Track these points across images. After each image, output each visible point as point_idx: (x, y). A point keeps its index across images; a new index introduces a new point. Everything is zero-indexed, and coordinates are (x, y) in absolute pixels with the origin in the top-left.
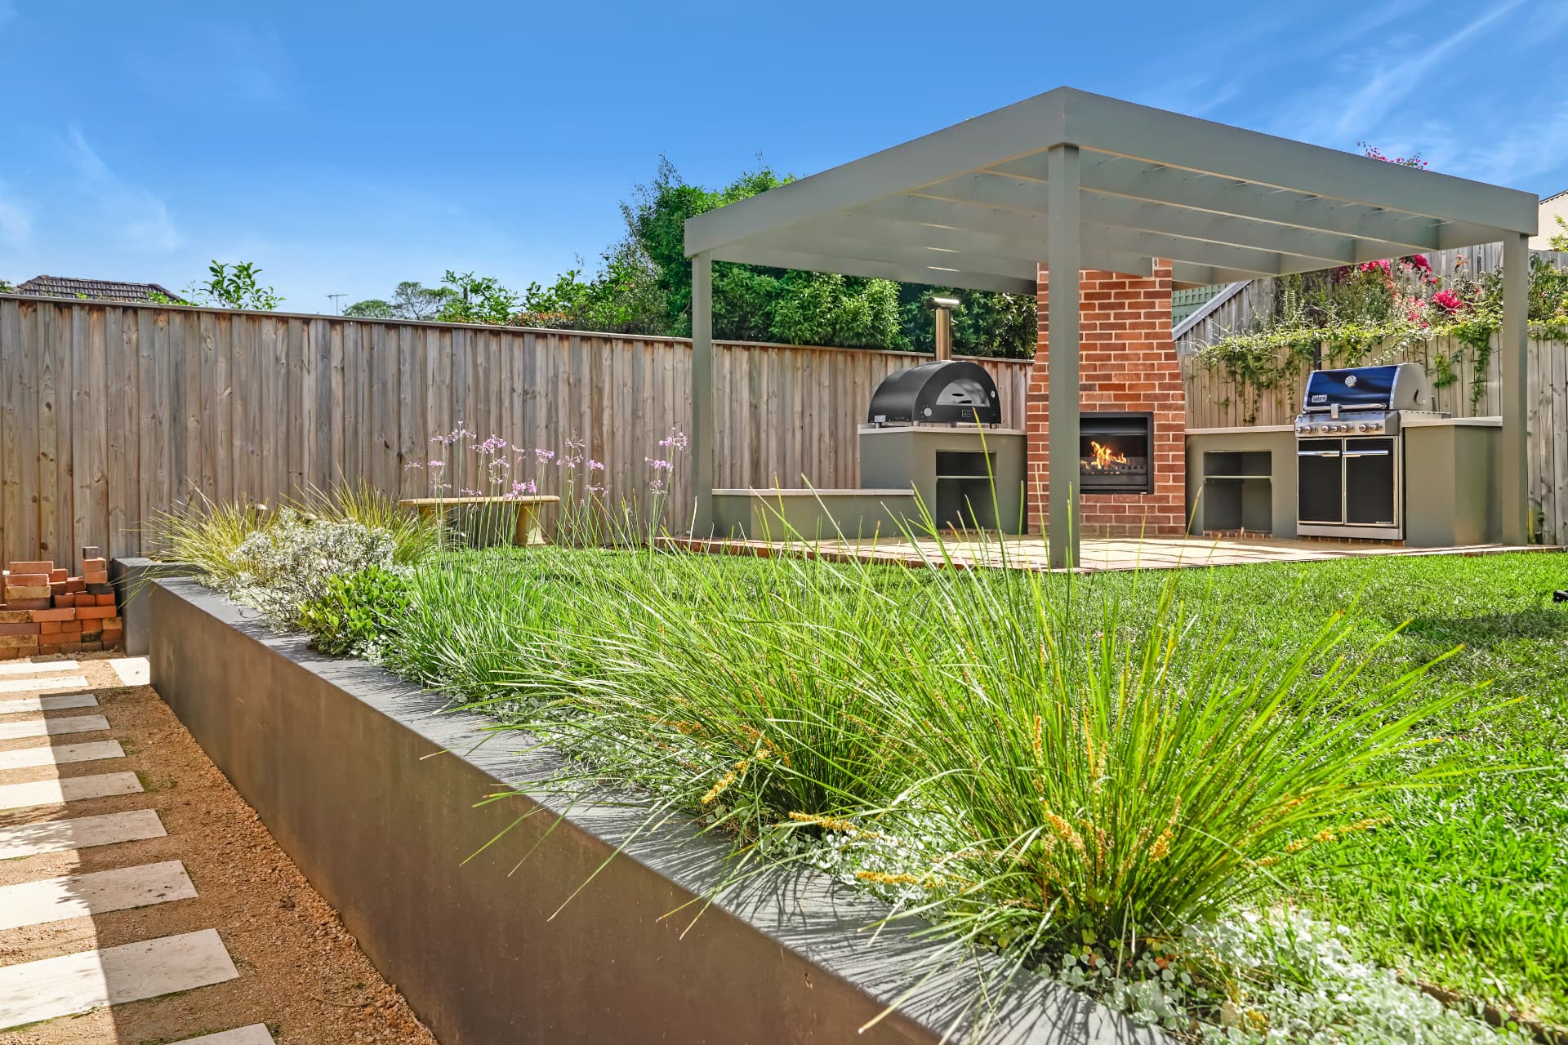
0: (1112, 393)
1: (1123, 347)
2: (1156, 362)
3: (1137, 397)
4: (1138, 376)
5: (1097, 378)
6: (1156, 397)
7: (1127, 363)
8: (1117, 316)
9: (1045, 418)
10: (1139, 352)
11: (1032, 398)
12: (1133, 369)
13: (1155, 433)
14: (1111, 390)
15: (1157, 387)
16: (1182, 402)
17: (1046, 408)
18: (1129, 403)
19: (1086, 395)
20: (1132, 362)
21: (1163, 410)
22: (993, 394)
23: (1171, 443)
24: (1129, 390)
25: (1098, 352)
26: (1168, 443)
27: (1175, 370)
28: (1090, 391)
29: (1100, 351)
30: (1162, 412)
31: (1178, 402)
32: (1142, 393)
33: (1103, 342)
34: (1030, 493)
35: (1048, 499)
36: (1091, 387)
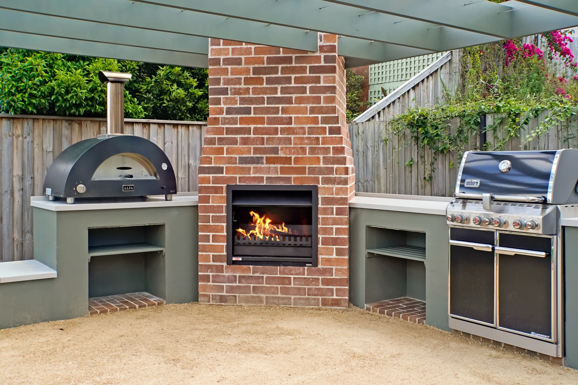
0: (279, 166)
1: (289, 121)
2: (320, 136)
3: (302, 170)
4: (303, 150)
5: (265, 151)
6: (321, 171)
7: (293, 137)
8: (283, 91)
9: (217, 190)
10: (304, 126)
11: (202, 170)
12: (298, 143)
13: (320, 206)
14: (277, 163)
15: (322, 161)
16: (346, 176)
17: (216, 180)
18: (295, 176)
19: (253, 168)
20: (298, 136)
21: (327, 184)
22: (165, 167)
23: (334, 216)
24: (295, 164)
25: (266, 126)
26: (332, 216)
27: (339, 144)
28: (258, 164)
29: (267, 124)
30: (326, 186)
31: (341, 176)
32: (307, 166)
33: (270, 116)
34: (200, 263)
35: (219, 269)
36: (258, 161)
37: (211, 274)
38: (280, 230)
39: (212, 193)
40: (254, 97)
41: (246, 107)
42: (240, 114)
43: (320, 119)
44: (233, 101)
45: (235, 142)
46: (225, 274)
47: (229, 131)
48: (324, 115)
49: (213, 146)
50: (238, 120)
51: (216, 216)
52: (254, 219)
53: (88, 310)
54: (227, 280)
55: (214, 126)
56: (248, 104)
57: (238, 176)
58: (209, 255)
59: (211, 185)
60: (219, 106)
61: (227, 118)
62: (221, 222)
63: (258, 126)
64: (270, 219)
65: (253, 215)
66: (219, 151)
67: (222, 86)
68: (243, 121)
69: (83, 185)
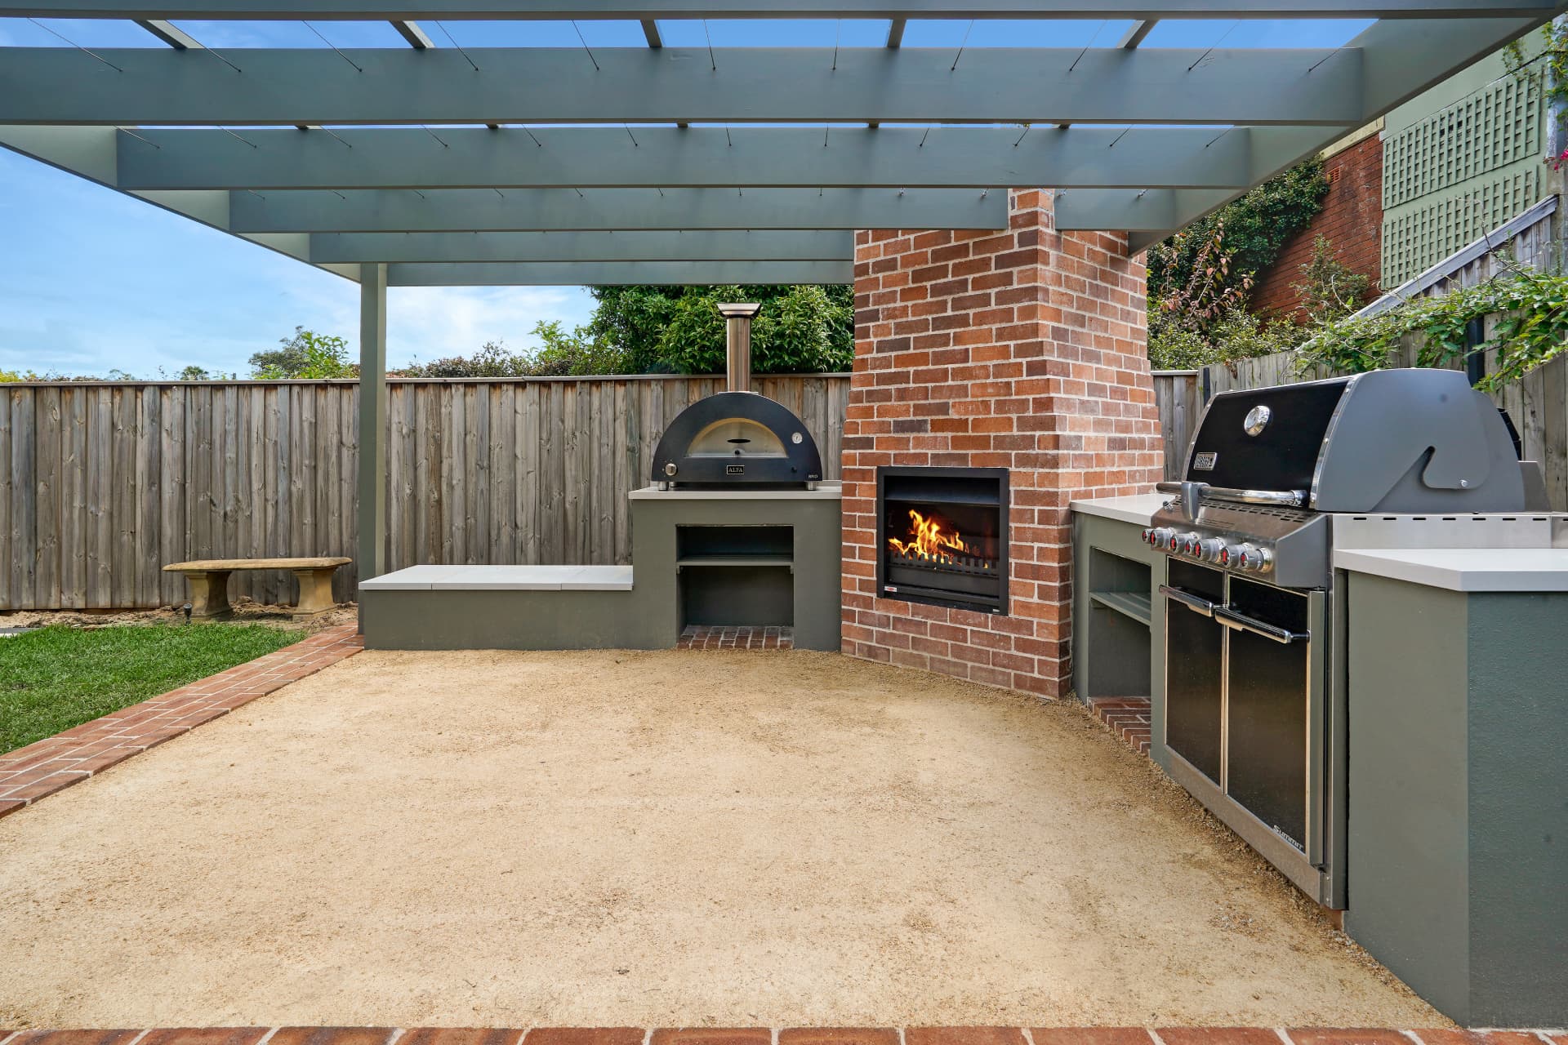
0: (950, 434)
1: (964, 356)
2: (1013, 380)
3: (983, 442)
4: (986, 404)
5: (930, 409)
6: (1014, 443)
7: (969, 383)
8: (957, 305)
9: (864, 475)
10: (988, 363)
11: (847, 443)
12: (979, 394)
13: (1012, 506)
14: (948, 430)
15: (1015, 424)
16: (1055, 452)
17: (864, 460)
18: (974, 452)
19: (913, 438)
20: (978, 381)
21: (1024, 465)
22: (797, 439)
23: (1036, 525)
24: (973, 431)
25: (931, 367)
26: (1031, 526)
27: (1044, 393)
28: (919, 432)
29: (933, 364)
30: (1022, 470)
31: (1047, 452)
32: (992, 434)
33: (937, 350)
34: (843, 591)
35: (867, 603)
36: (921, 426)
37: (857, 609)
38: (952, 545)
39: (859, 480)
40: (914, 321)
41: (903, 338)
42: (896, 351)
43: (1012, 349)
44: (886, 330)
45: (886, 396)
46: (874, 612)
47: (883, 379)
48: (1019, 342)
49: (861, 405)
50: (893, 360)
51: (864, 517)
52: (916, 524)
53: (676, 642)
54: (877, 621)
55: (862, 373)
56: (906, 333)
57: (892, 452)
58: (855, 579)
59: (857, 467)
60: (868, 340)
61: (878, 359)
62: (870, 528)
63: (920, 368)
64: (938, 524)
65: (914, 516)
66: (868, 413)
67: (871, 307)
68: (900, 361)
69: (672, 465)
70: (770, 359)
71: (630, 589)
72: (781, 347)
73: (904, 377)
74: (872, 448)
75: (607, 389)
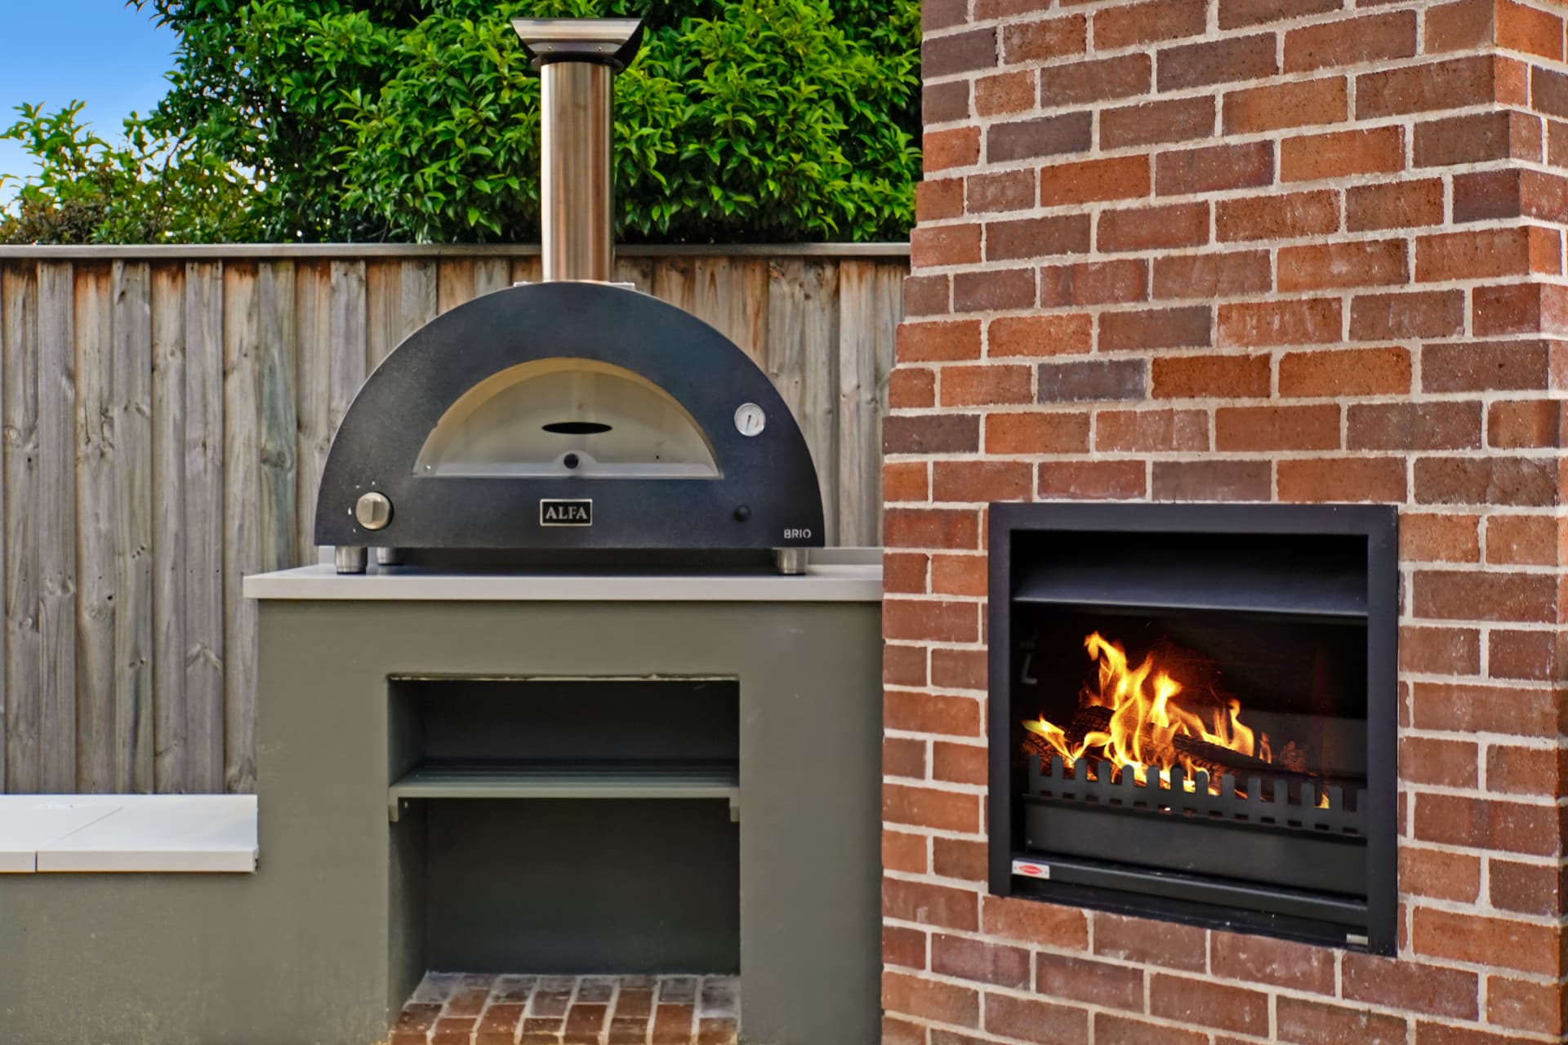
0: (1211, 404)
1: (1258, 165)
2: (1411, 235)
3: (1316, 427)
4: (1327, 312)
5: (1145, 330)
6: (1413, 427)
7: (1273, 247)
8: (1233, 8)
9: (952, 528)
10: (1331, 184)
11: (899, 435)
12: (1302, 277)
13: (1407, 620)
14: (1204, 391)
15: (1417, 370)
16: (1547, 453)
17: (951, 482)
18: (1289, 455)
19: (1101, 416)
20: (1300, 241)
21: (1445, 497)
22: (750, 421)
23: (1483, 680)
24: (1285, 391)
25: (1154, 200)
26: (1469, 680)
27: (1510, 270)
28: (1117, 396)
29: (1161, 193)
30: (1440, 509)
31: (1519, 453)
32: (1345, 402)
33: (1172, 147)
34: (888, 873)
35: (960, 910)
36: (1121, 382)
37: (929, 930)
38: (1218, 740)
39: (932, 544)
40: (1103, 62)
41: (1068, 115)
42: (1046, 154)
43: (1409, 138)
44: (1017, 93)
45: (1019, 290)
46: (982, 937)
47: (1005, 241)
48: (1433, 116)
49: (938, 318)
50: (1038, 183)
51: (949, 654)
52: (1106, 676)
53: (385, 1025)
54: (988, 967)
55: (943, 223)
56: (1077, 100)
57: (1035, 459)
58: (922, 839)
59: (929, 505)
60: (963, 124)
61: (994, 179)
62: (967, 686)
63: (1123, 205)
64: (1173, 677)
65: (1101, 651)
66: (963, 340)
67: (972, 25)
68: (1057, 184)
69: (378, 498)
70: (669, 201)
71: (250, 867)
72: (699, 165)
73: (1074, 234)
74: (974, 448)
75: (204, 282)
